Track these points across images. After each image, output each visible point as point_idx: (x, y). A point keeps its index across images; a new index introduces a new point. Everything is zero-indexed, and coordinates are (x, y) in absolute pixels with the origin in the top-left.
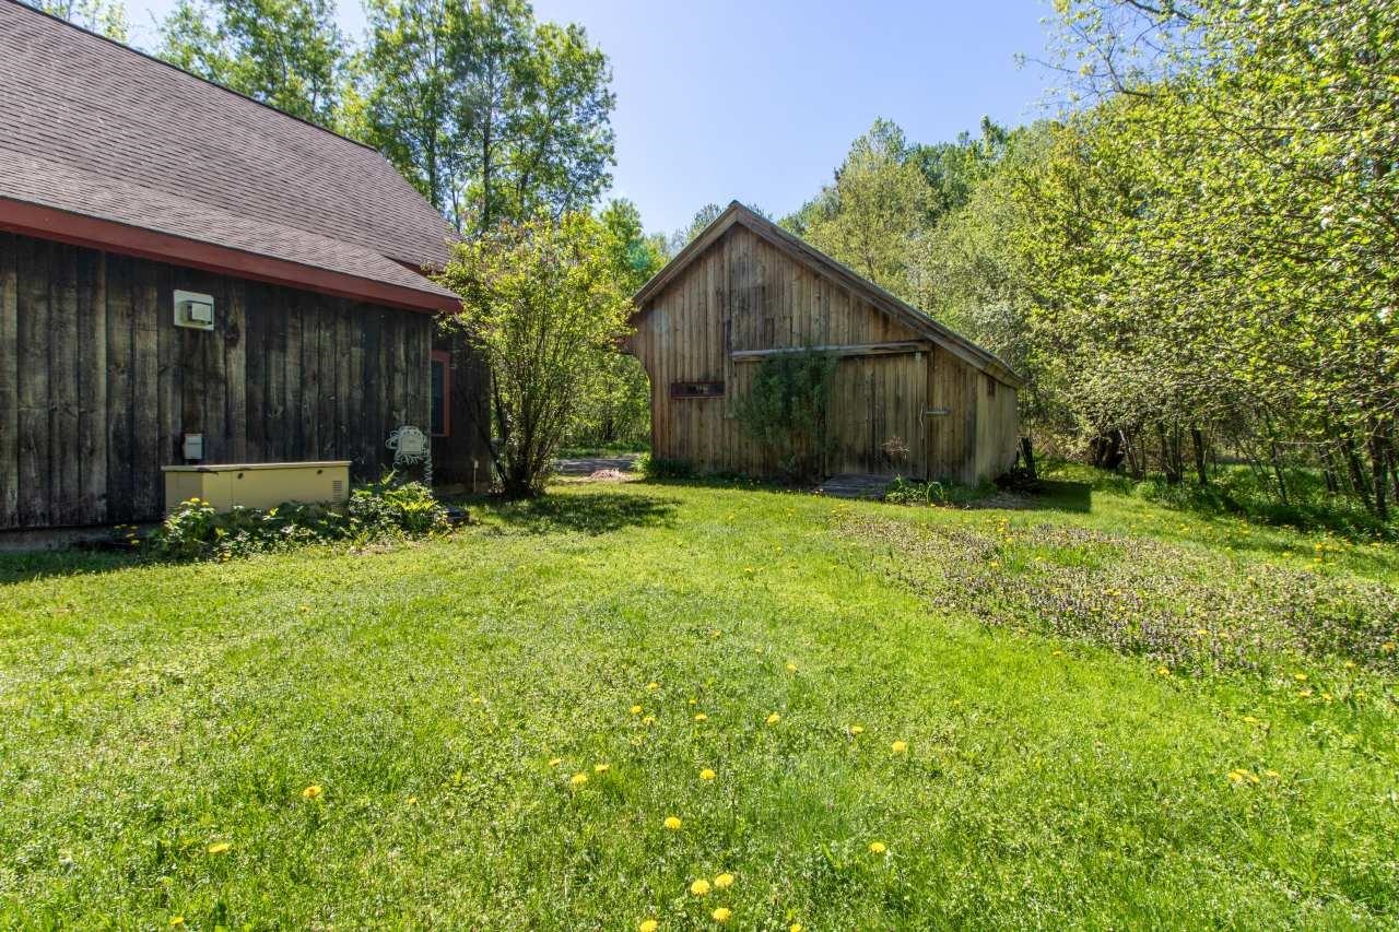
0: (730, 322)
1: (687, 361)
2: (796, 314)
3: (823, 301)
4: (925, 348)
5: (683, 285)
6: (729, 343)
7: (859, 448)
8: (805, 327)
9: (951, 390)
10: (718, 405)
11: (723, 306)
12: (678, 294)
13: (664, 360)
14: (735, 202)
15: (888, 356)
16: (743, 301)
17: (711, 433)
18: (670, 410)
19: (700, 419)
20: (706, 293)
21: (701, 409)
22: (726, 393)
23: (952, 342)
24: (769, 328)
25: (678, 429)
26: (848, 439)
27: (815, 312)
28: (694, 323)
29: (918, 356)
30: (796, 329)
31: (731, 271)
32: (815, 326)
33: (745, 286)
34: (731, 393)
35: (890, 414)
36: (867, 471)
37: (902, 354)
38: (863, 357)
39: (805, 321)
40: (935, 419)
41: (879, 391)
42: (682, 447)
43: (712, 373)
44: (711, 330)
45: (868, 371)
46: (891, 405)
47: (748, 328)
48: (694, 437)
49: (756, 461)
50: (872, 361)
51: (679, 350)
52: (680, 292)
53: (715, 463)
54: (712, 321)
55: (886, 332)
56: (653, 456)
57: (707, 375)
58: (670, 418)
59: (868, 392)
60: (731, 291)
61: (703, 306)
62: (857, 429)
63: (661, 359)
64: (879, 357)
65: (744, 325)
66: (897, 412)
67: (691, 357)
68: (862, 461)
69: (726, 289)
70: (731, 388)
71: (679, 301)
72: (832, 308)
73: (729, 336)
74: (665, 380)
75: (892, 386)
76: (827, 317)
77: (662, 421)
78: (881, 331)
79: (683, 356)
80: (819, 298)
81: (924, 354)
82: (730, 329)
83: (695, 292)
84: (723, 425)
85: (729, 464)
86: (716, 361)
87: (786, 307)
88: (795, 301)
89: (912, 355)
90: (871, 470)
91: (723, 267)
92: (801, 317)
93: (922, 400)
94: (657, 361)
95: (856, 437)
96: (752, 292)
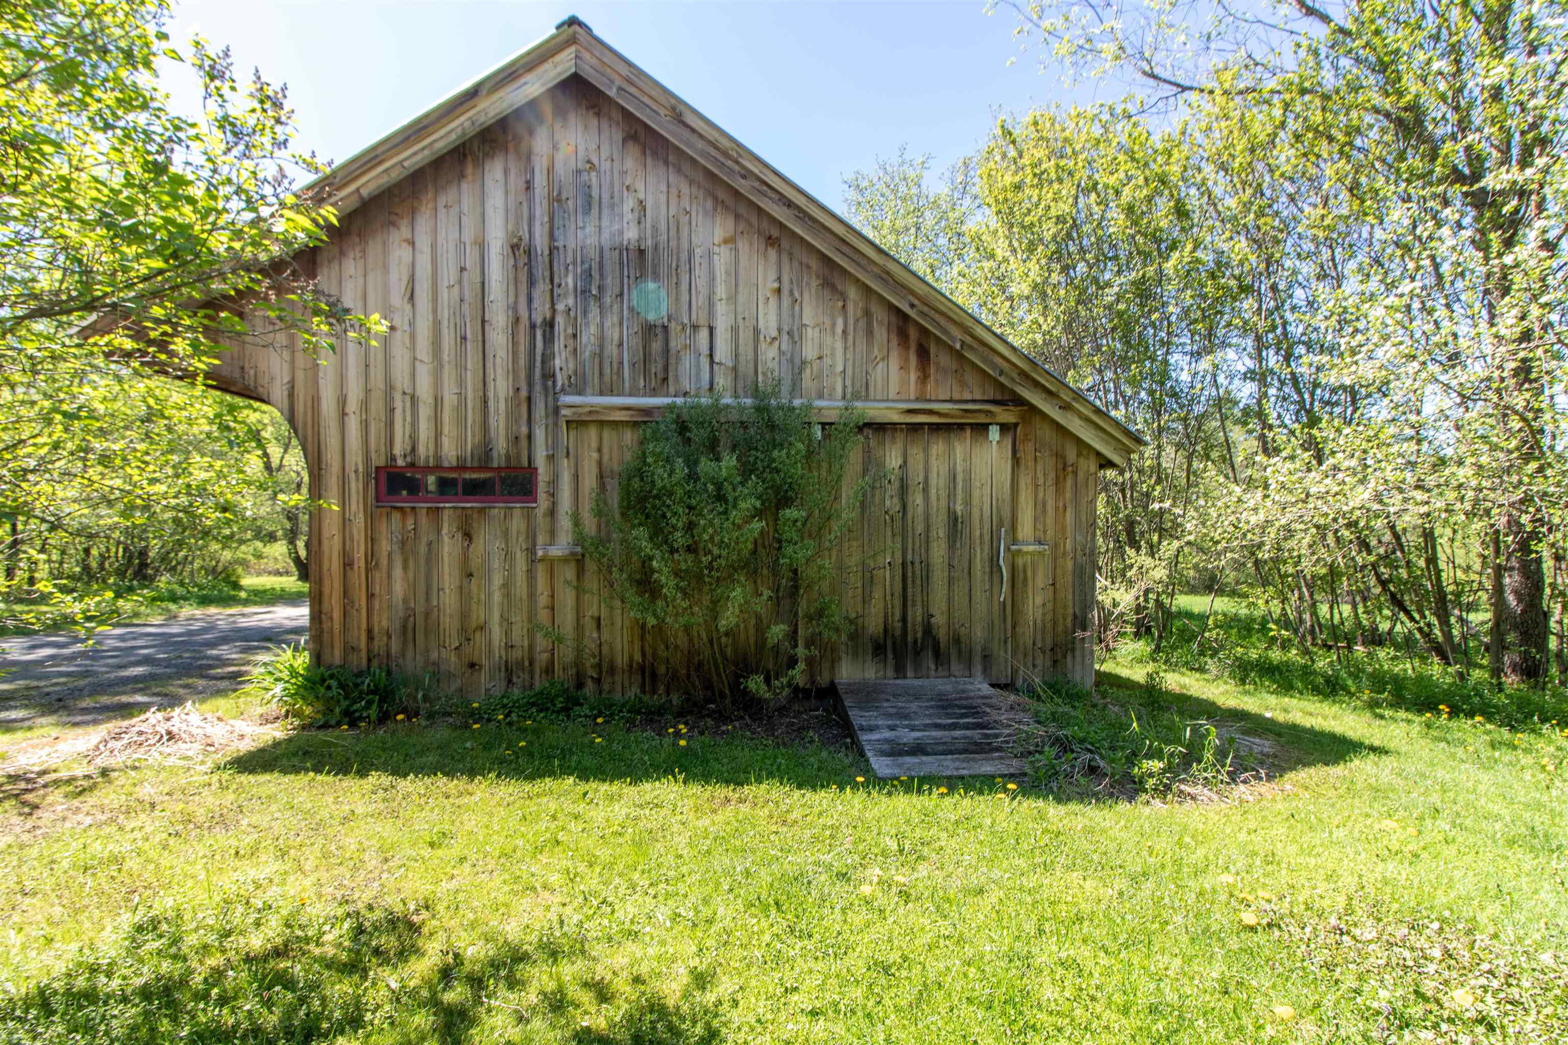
0: (550, 324)
1: (425, 412)
2: (722, 326)
3: (786, 300)
4: (1008, 416)
5: (413, 213)
6: (548, 375)
7: (874, 624)
8: (746, 351)
9: (1050, 504)
10: (517, 524)
11: (532, 283)
12: (398, 236)
13: (352, 406)
14: (573, 21)
15: (935, 428)
16: (588, 274)
17: (497, 597)
18: (372, 540)
19: (465, 559)
20: (482, 246)
21: (468, 536)
22: (542, 496)
23: (1066, 407)
24: (656, 346)
25: (399, 588)
26: (850, 605)
27: (769, 321)
28: (444, 314)
29: (994, 433)
30: (723, 353)
31: (556, 200)
32: (769, 354)
33: (592, 241)
34: (553, 495)
35: (939, 552)
36: (890, 673)
37: (961, 427)
38: (881, 428)
39: (745, 336)
40: (1020, 561)
41: (917, 499)
42: (407, 630)
43: (501, 445)
44: (498, 339)
45: (893, 459)
46: (940, 530)
47: (602, 338)
48: (449, 600)
49: (621, 661)
50: (900, 437)
51: (401, 380)
52: (405, 231)
53: (509, 670)
54: (499, 318)
55: (924, 378)
56: (317, 658)
57: (486, 449)
58: (371, 557)
59: (892, 503)
60: (552, 250)
61: (472, 275)
62: (869, 580)
63: (342, 401)
64: (915, 428)
65: (589, 337)
66: (952, 546)
67: (438, 402)
68: (879, 649)
69: (541, 242)
70: (554, 482)
71: (400, 254)
72: (809, 315)
73: (547, 358)
74: (355, 458)
75: (943, 494)
76: (795, 335)
77: (347, 564)
78: (913, 376)
79: (414, 400)
80: (779, 291)
81: (1005, 428)
82: (549, 339)
83: (448, 235)
84: (531, 574)
85: (549, 670)
86: (512, 418)
87: (699, 301)
88: (721, 291)
89: (981, 429)
90: (900, 671)
91: (529, 186)
92: (735, 330)
93: (1001, 524)
94: (328, 406)
95: (866, 600)
96: (611, 258)
